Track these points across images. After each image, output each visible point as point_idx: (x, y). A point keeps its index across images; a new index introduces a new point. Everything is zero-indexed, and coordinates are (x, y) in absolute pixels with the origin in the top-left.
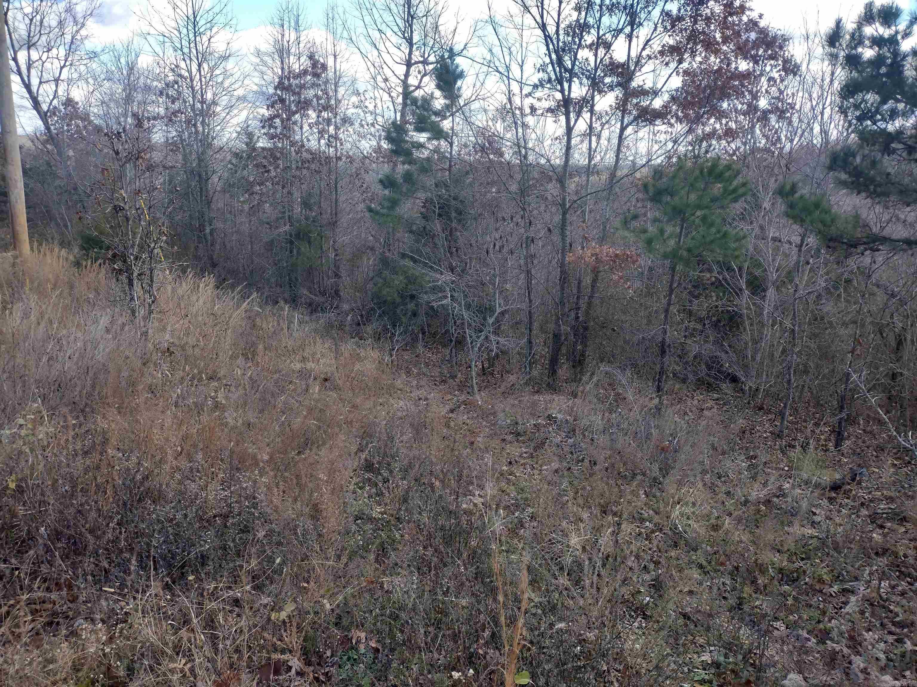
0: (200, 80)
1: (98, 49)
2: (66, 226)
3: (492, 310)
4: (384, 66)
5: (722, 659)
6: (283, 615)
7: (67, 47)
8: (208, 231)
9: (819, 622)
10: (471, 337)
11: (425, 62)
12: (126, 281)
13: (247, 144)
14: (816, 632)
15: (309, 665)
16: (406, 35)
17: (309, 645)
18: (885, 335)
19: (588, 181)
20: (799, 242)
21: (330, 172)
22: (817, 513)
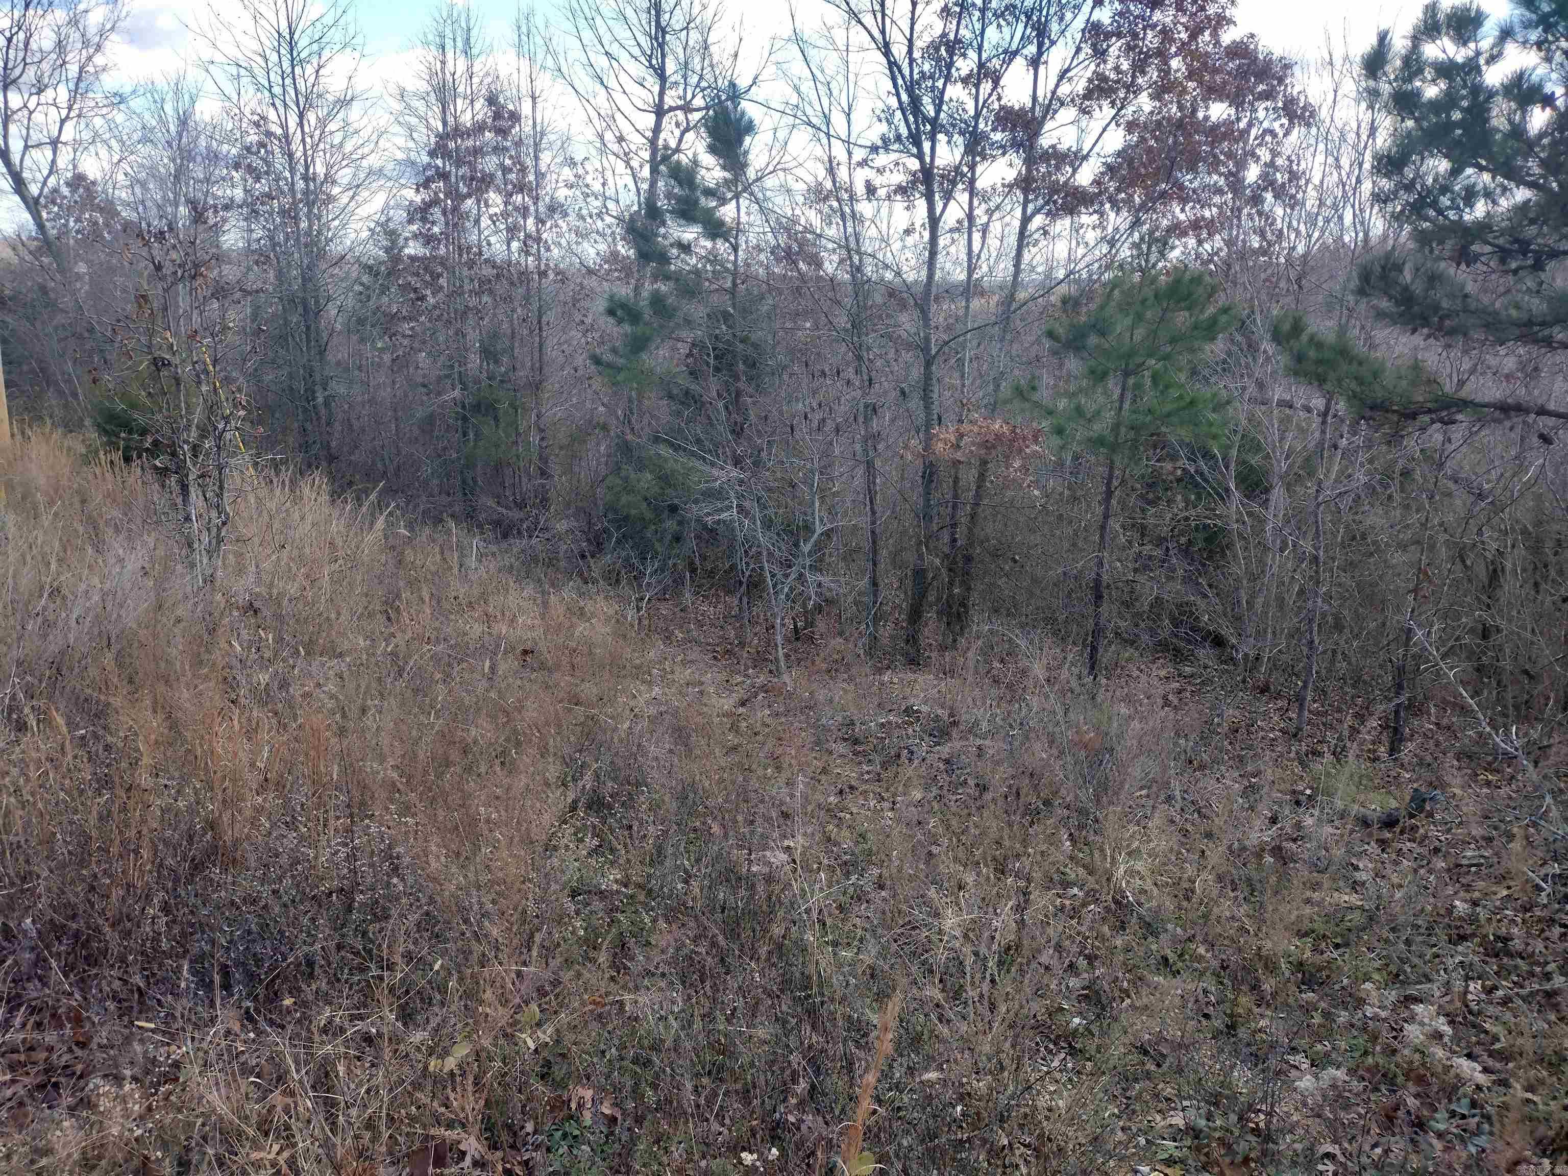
0: (303, 141)
1: (127, 89)
2: (75, 395)
3: (808, 528)
4: (618, 116)
5: (1202, 1123)
6: (451, 1063)
7: (72, 86)
8: (320, 400)
9: (1366, 1053)
10: (773, 576)
11: (687, 108)
12: (177, 489)
13: (387, 250)
14: (1361, 1072)
15: (496, 1149)
16: (654, 62)
17: (495, 1113)
18: (1468, 563)
19: (967, 307)
20: (1322, 409)
21: (527, 298)
22: (1361, 866)
